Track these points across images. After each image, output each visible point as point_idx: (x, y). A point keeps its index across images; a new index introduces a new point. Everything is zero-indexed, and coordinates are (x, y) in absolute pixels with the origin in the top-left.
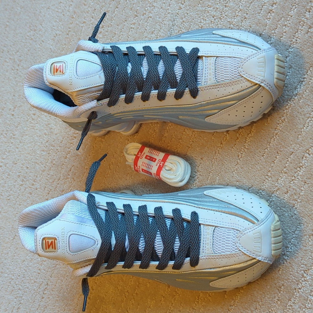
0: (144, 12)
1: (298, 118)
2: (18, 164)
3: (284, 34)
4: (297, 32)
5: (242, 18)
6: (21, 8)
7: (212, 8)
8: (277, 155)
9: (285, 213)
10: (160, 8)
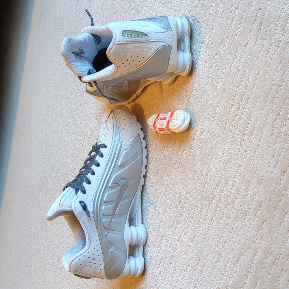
0: (142, 11)
1: (215, 79)
2: (82, 124)
3: (209, 20)
4: (216, 18)
5: (189, 10)
6: (83, 14)
7: (175, 5)
8: (205, 106)
9: (207, 146)
10: (150, 7)
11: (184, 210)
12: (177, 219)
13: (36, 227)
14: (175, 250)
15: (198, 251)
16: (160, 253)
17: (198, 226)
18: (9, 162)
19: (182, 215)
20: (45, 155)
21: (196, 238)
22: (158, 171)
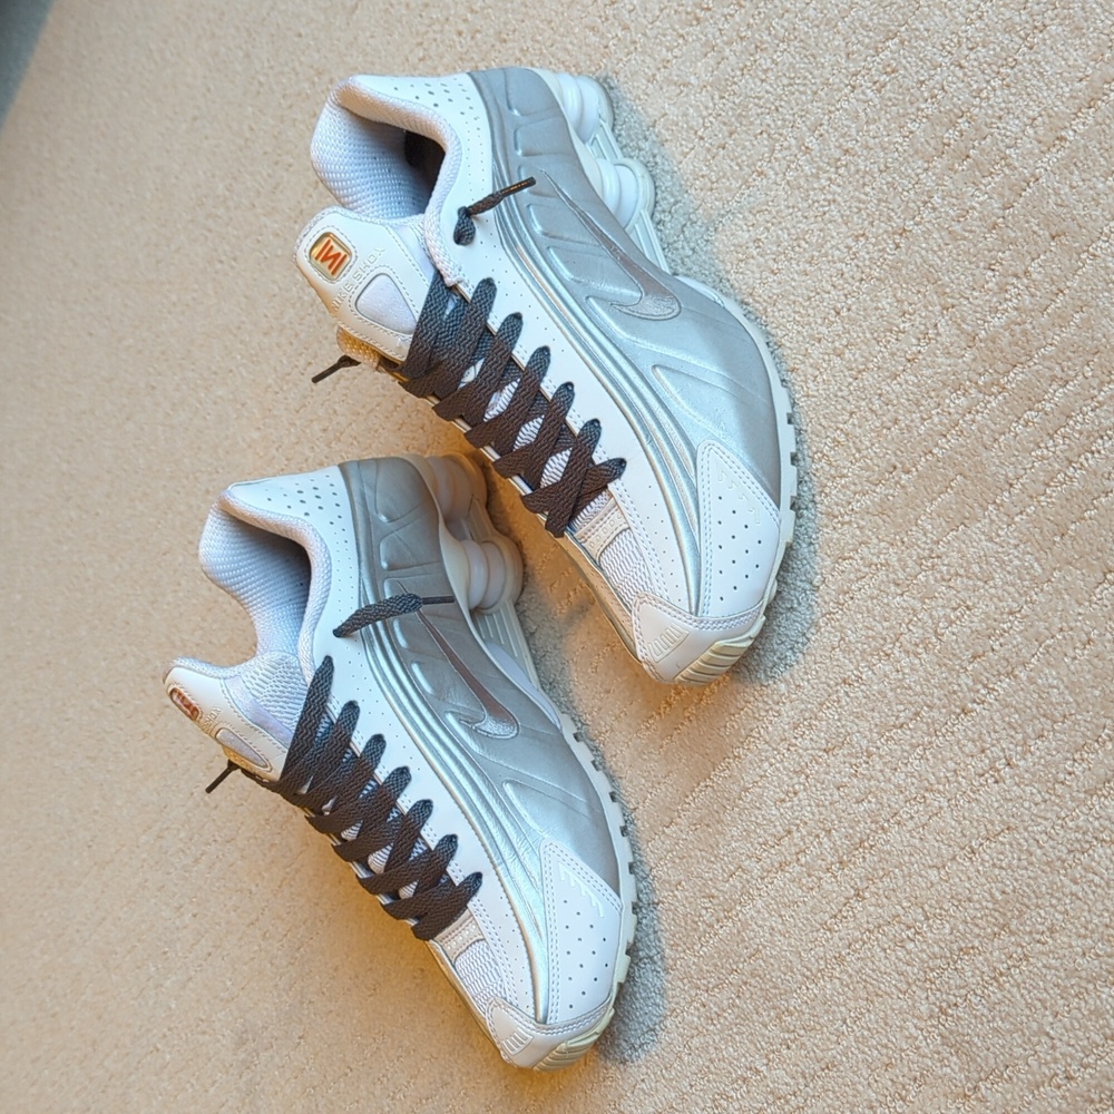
11: (991, 699)
12: (935, 714)
13: (151, 370)
14: (886, 825)
15: (1007, 890)
16: (800, 800)
17: (1047, 797)
18: (50, 18)
19: (974, 714)
20: (261, 84)
21: (1015, 839)
22: (895, 468)
